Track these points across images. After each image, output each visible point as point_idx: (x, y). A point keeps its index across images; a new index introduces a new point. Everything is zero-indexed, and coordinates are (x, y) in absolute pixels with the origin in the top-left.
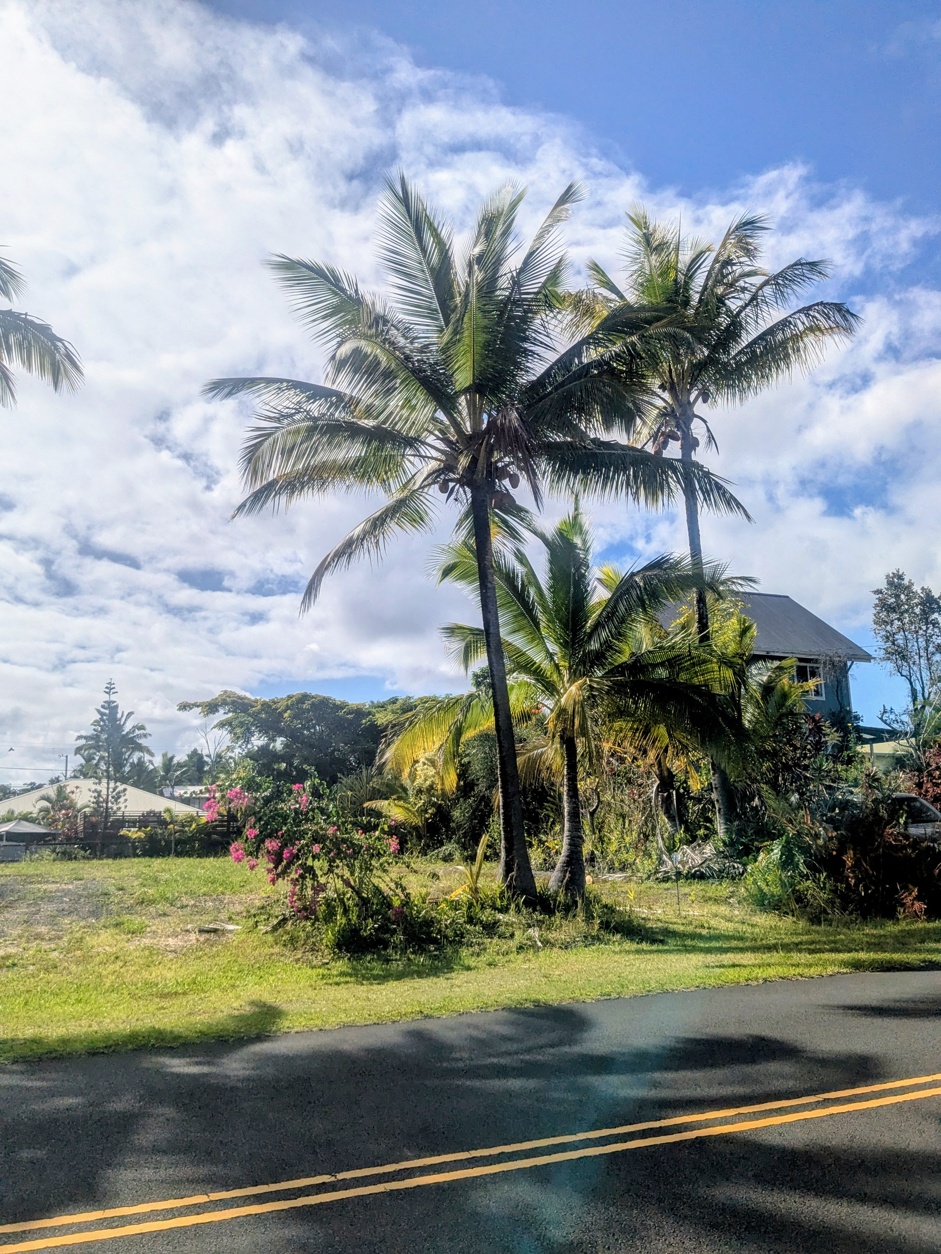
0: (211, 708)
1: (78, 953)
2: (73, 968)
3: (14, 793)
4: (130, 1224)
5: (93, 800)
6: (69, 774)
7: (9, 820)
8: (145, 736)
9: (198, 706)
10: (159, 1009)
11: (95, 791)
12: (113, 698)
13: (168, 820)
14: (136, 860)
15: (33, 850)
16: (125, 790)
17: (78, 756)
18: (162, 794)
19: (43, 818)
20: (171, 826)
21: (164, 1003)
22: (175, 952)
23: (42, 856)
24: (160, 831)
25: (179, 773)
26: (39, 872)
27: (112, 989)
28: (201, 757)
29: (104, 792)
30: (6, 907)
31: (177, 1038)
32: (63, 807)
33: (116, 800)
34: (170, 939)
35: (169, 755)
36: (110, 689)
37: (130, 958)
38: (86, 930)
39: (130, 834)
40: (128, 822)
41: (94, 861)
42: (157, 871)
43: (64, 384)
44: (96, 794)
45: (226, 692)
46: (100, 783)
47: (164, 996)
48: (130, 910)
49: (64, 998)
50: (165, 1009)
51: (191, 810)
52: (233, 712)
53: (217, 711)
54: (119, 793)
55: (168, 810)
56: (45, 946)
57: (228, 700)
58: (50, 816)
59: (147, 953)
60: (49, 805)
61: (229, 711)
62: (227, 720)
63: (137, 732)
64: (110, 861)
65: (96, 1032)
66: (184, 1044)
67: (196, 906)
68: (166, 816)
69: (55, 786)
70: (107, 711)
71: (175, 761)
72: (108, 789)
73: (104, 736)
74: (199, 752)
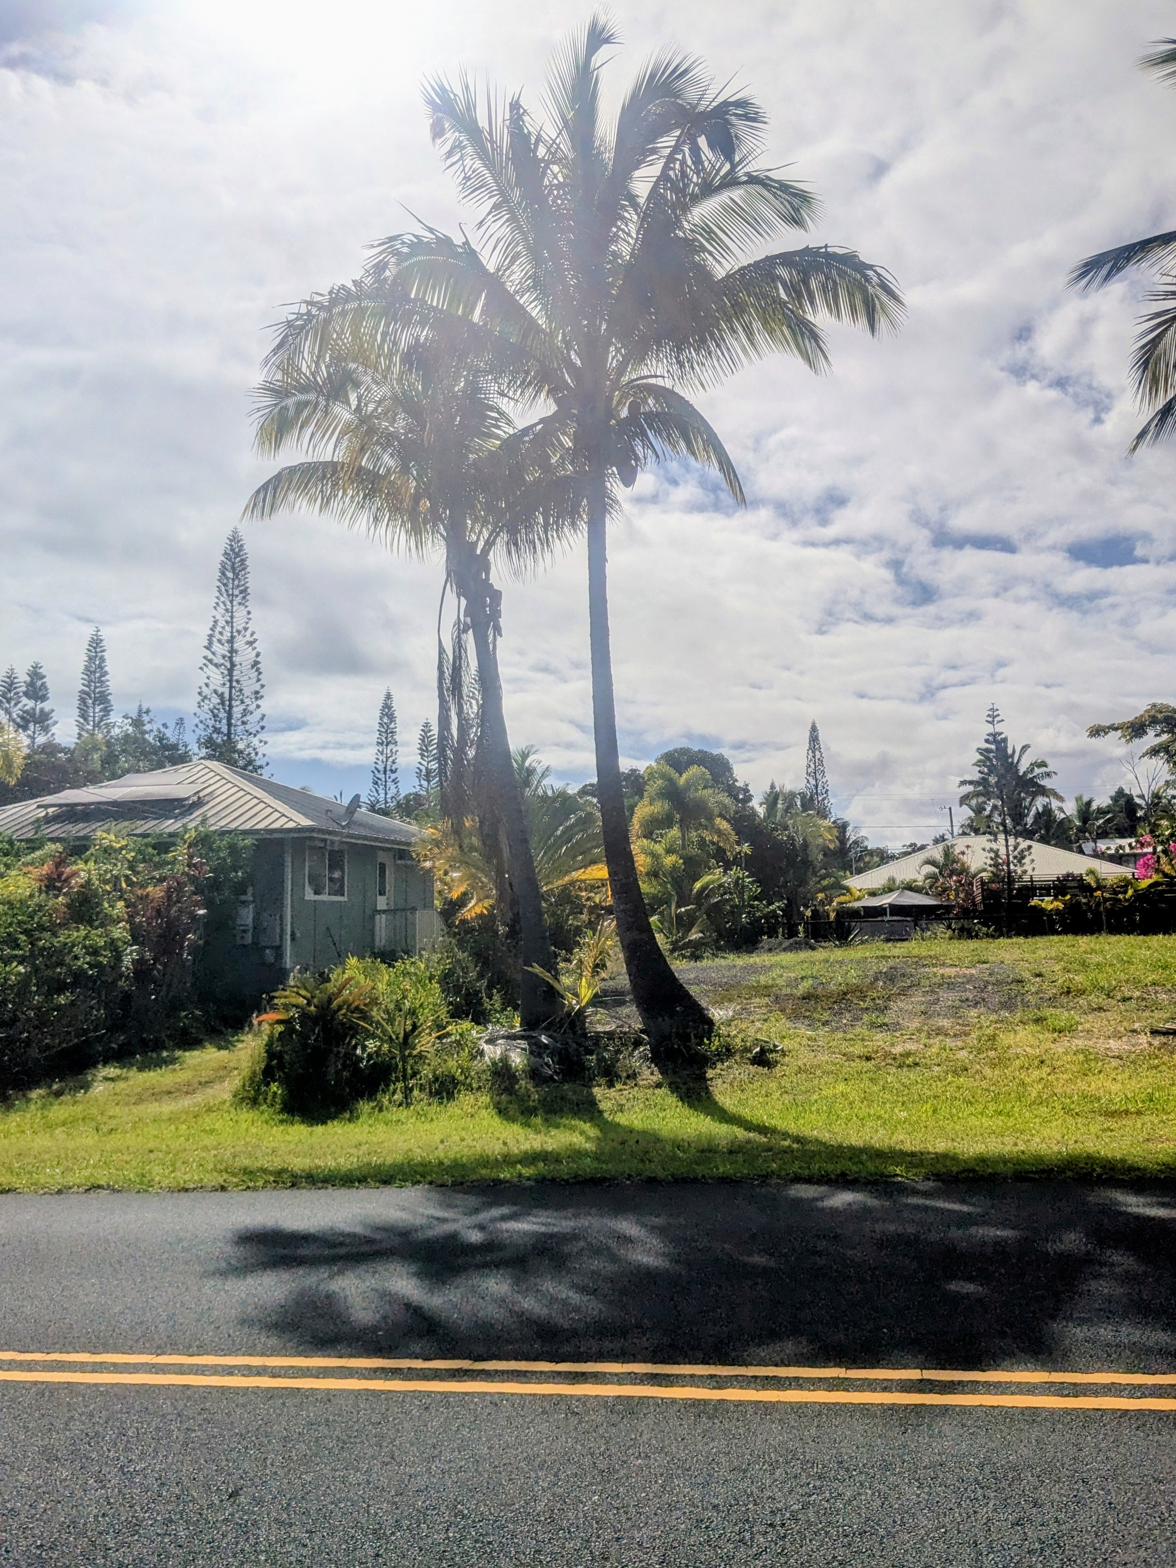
0: (1137, 729)
1: (992, 1054)
2: (988, 1072)
3: (893, 857)
4: (1085, 1395)
5: (989, 862)
6: (957, 830)
7: (891, 890)
8: (1048, 775)
9: (1116, 729)
10: (1104, 1130)
11: (991, 850)
12: (999, 728)
13: (1094, 885)
14: (1055, 938)
15: (924, 926)
16: (1030, 847)
17: (964, 806)
18: (1081, 851)
19: (931, 888)
20: (1099, 893)
21: (1110, 1123)
22: (1120, 1057)
23: (935, 934)
24: (1084, 900)
25: (1101, 821)
26: (932, 953)
27: (1040, 1101)
28: (1129, 799)
29: (1003, 851)
30: (899, 994)
31: (1132, 1169)
32: (952, 873)
33: (1020, 861)
34: (1111, 1041)
35: (1085, 799)
36: (993, 717)
37: (1059, 1063)
38: (998, 1025)
39: (1043, 905)
40: (1041, 888)
41: (1001, 940)
42: (1085, 952)
43: (882, 323)
44: (992, 855)
45: (1154, 705)
46: (996, 840)
47: (1112, 1114)
48: (1052, 1000)
49: (980, 1107)
50: (1112, 1131)
51: (1124, 871)
52: (1168, 732)
53: (1146, 733)
54: (1022, 851)
55: (1091, 872)
56: (949, 1043)
57: (1159, 716)
58: (939, 884)
59: (1081, 1057)
60: (937, 871)
61: (1163, 732)
62: (1160, 745)
63: (1037, 771)
64: (1021, 940)
65: (1023, 1152)
66: (1139, 1178)
67: (1144, 999)
68: (1090, 880)
69: (941, 847)
70: (993, 747)
71: (1094, 806)
72: (1007, 846)
73: (993, 780)
74: (1127, 792)
